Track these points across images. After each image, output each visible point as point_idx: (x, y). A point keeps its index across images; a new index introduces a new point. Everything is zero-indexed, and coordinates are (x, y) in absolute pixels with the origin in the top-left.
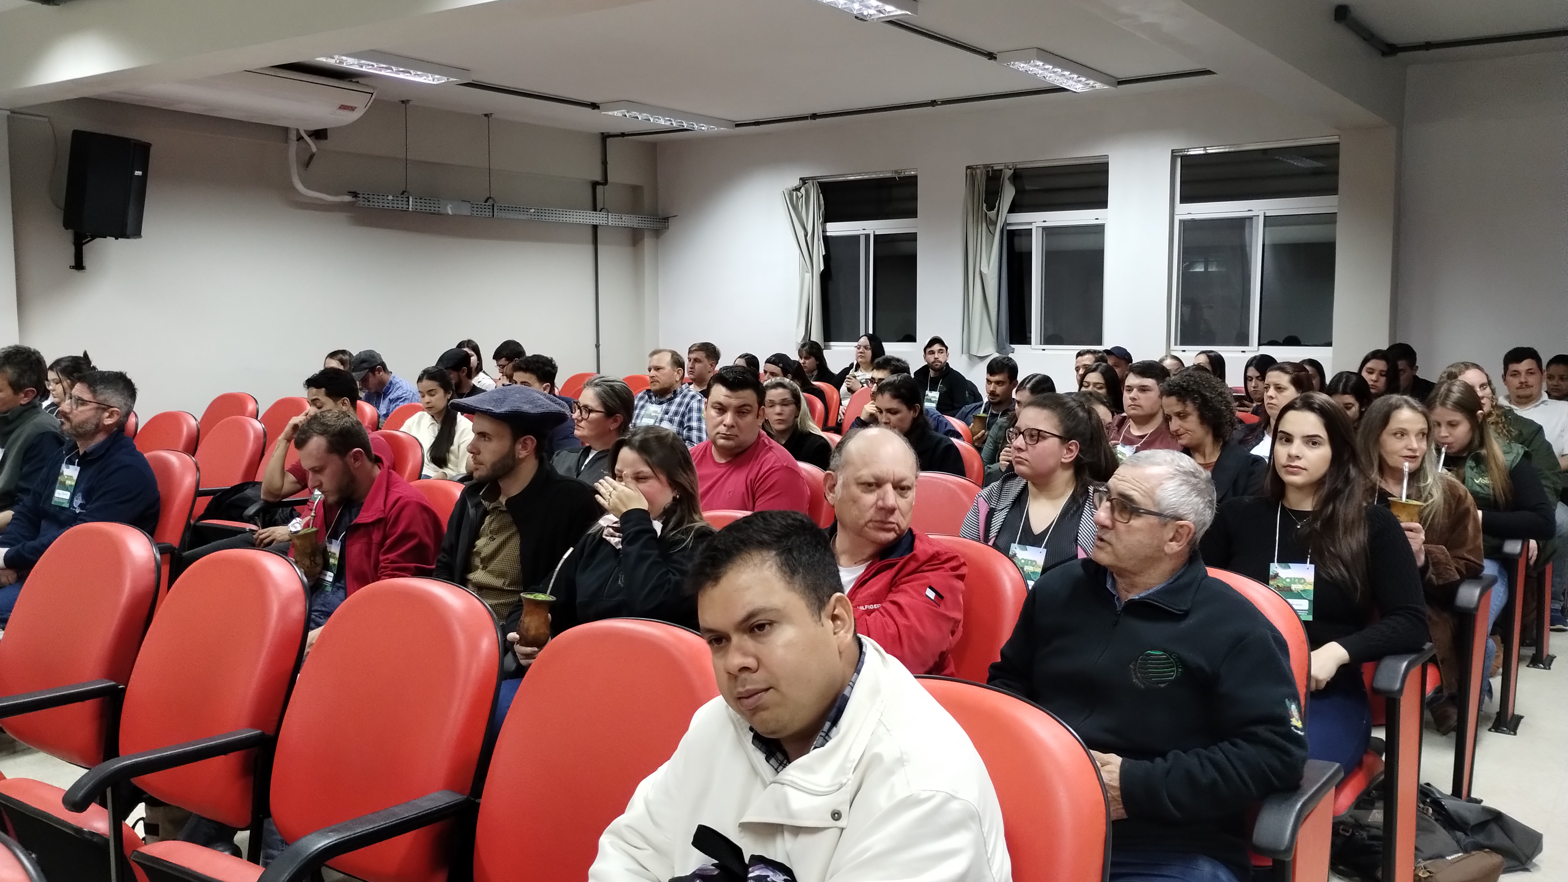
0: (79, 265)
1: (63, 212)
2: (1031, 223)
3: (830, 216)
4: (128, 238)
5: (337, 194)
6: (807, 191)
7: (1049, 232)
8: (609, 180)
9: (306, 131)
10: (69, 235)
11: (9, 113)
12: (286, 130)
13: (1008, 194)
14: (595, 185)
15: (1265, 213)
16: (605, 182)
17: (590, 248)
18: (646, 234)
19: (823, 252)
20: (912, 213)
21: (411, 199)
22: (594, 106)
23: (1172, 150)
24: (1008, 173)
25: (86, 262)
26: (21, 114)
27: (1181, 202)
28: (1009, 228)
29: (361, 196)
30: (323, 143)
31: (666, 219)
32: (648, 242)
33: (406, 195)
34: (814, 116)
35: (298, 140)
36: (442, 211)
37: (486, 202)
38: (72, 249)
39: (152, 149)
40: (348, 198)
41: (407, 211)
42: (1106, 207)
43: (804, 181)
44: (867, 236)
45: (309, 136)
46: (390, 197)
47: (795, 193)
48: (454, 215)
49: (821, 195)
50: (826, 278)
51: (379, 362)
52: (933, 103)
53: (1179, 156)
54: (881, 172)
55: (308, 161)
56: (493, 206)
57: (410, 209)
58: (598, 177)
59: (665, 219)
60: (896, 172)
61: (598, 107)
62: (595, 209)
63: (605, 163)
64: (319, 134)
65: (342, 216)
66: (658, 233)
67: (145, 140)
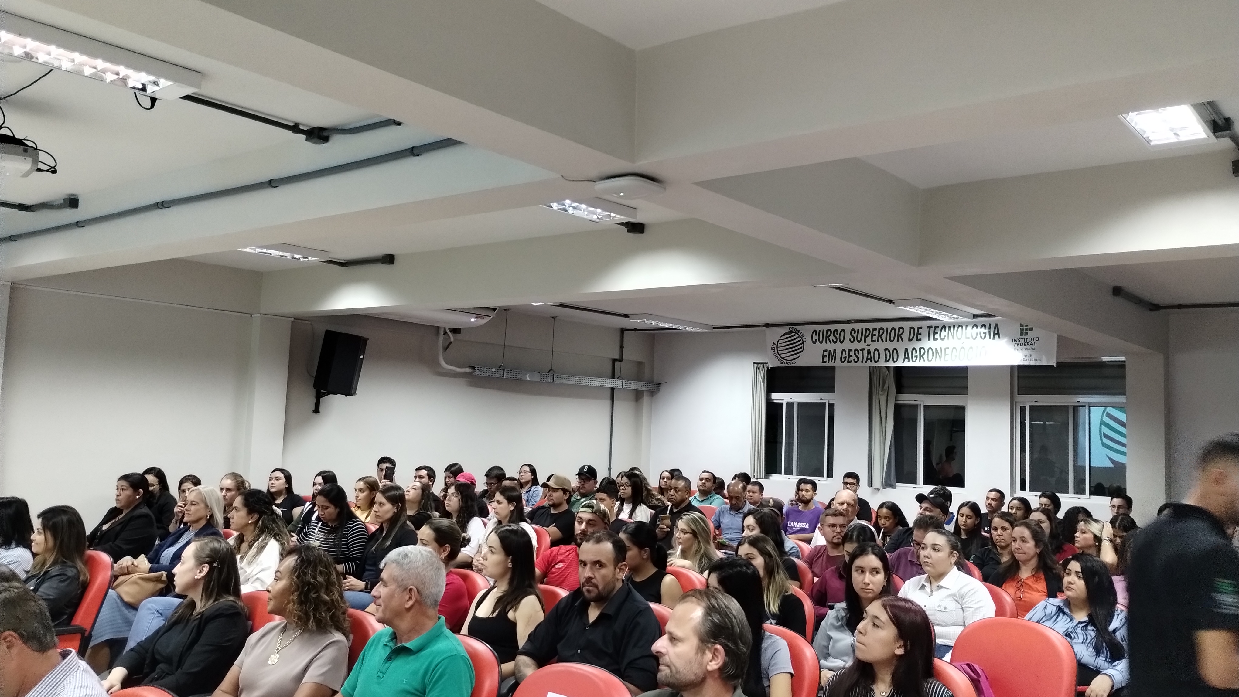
0: (317, 410)
1: (313, 379)
2: (915, 401)
3: (773, 388)
4: (346, 395)
5: (462, 367)
7: (928, 407)
8: (624, 358)
9: (449, 329)
10: (313, 392)
11: (293, 319)
12: (438, 328)
14: (614, 361)
16: (621, 360)
17: (608, 403)
18: (645, 393)
20: (831, 390)
21: (505, 371)
22: (626, 316)
26: (299, 320)
28: (899, 403)
29: (476, 369)
30: (458, 336)
31: (659, 384)
32: (646, 399)
33: (503, 368)
34: (765, 325)
35: (444, 334)
36: (523, 378)
37: (548, 373)
38: (314, 401)
39: (369, 342)
40: (468, 370)
41: (502, 378)
42: (966, 394)
43: (757, 365)
45: (450, 331)
46: (494, 370)
48: (531, 381)
49: (766, 375)
52: (849, 322)
55: (448, 346)
56: (553, 375)
57: (504, 377)
58: (617, 356)
61: (628, 317)
62: (613, 377)
63: (622, 347)
64: (456, 331)
65: (462, 381)
66: (652, 393)
67: (365, 336)
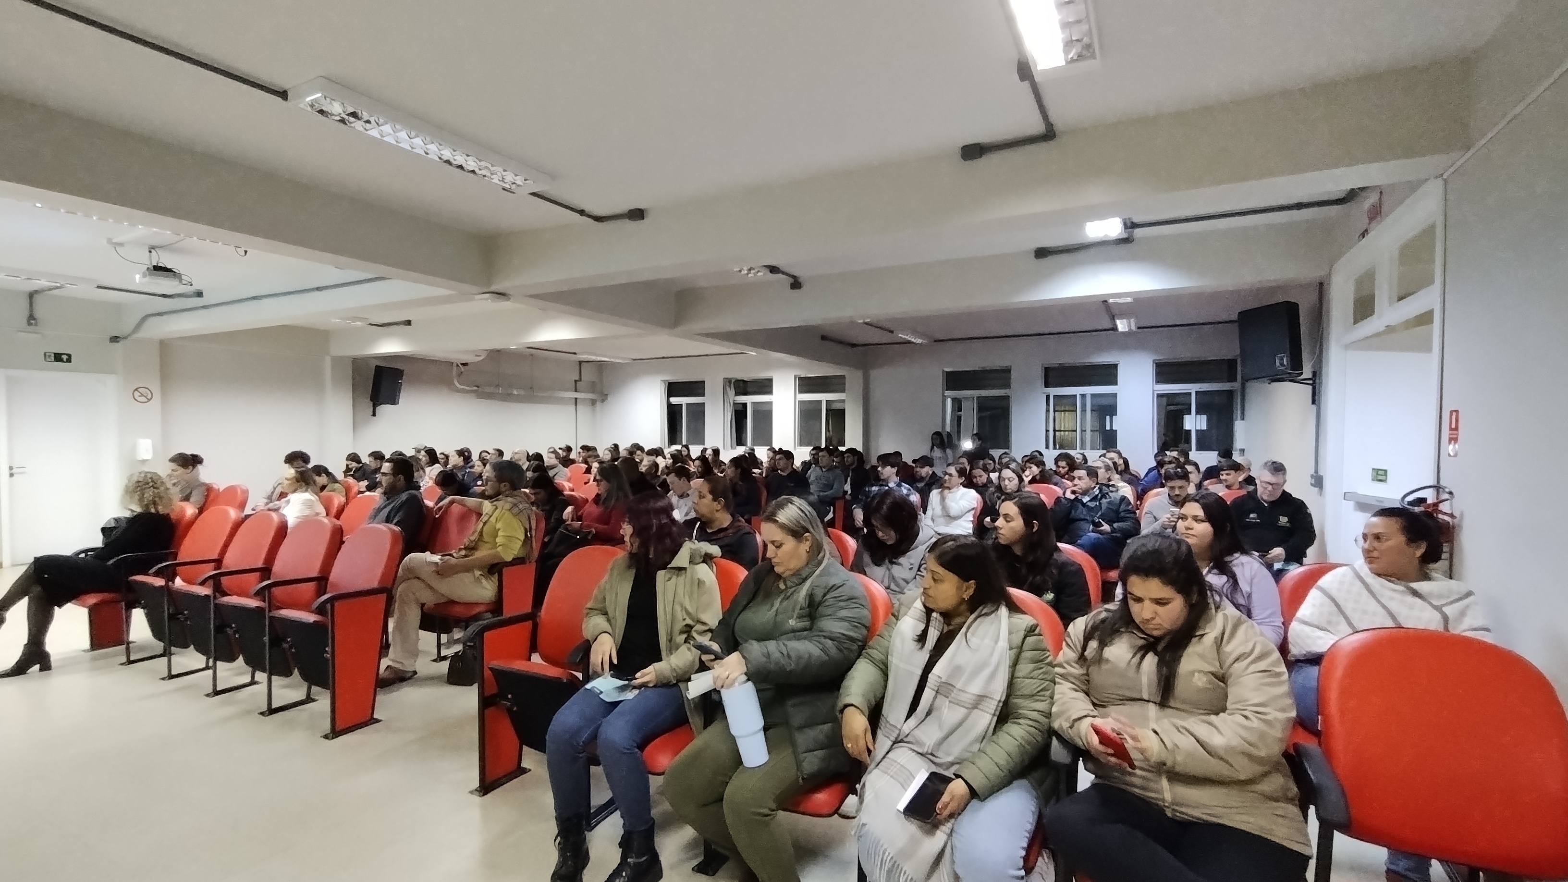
0: (374, 414)
1: (371, 395)
2: (746, 400)
3: (670, 395)
4: (392, 404)
5: (471, 387)
6: (662, 385)
7: (753, 403)
8: (582, 379)
9: (460, 363)
10: (372, 403)
11: (352, 359)
12: (453, 363)
14: (576, 381)
15: (826, 399)
16: (580, 380)
17: (574, 406)
18: (598, 401)
19: (668, 409)
20: (703, 395)
21: (499, 388)
23: (794, 375)
25: (377, 414)
26: (360, 360)
27: (799, 394)
28: (739, 402)
29: (480, 387)
30: (467, 368)
31: (607, 395)
32: (598, 404)
34: (663, 358)
35: (457, 367)
36: (512, 393)
37: (530, 389)
38: (372, 408)
39: (404, 372)
40: (476, 388)
41: (498, 393)
42: (772, 395)
43: (660, 381)
44: (685, 403)
45: (461, 365)
46: (491, 388)
47: (657, 386)
48: (518, 394)
49: (667, 387)
50: (669, 420)
53: (797, 377)
54: (691, 378)
55: (460, 374)
56: (533, 390)
57: (500, 392)
58: (577, 378)
60: (697, 379)
61: (576, 354)
62: (576, 391)
63: (580, 373)
64: (464, 364)
65: (473, 394)
66: (603, 401)
67: (401, 368)
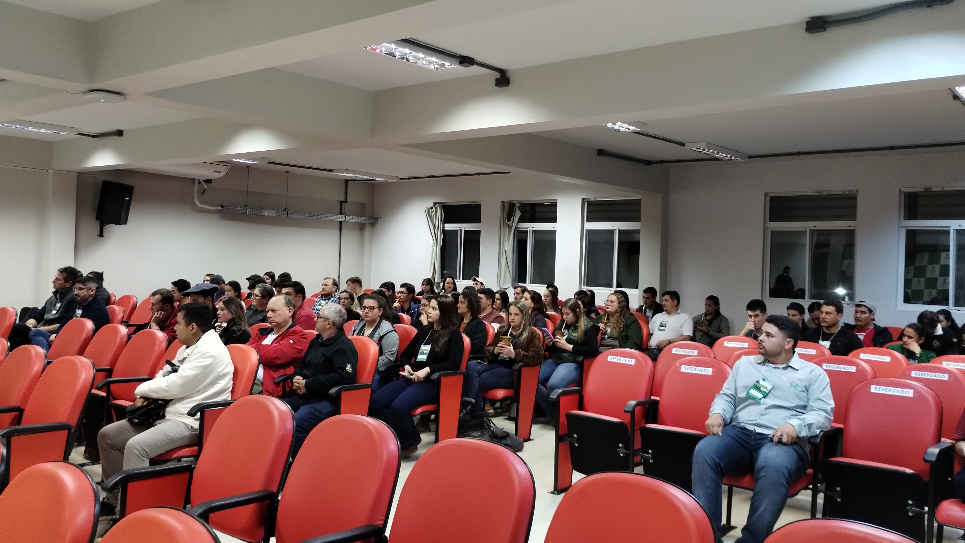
0: (101, 235)
1: (96, 213)
2: (527, 228)
3: (447, 220)
4: (121, 224)
5: (214, 206)
6: (436, 209)
7: (535, 232)
8: (349, 199)
9: (202, 180)
10: (98, 223)
11: (78, 173)
12: (193, 180)
13: (518, 215)
14: (341, 202)
15: (619, 228)
16: (346, 201)
17: (338, 231)
18: (367, 225)
19: (442, 237)
20: (478, 221)
21: (248, 208)
22: (330, 171)
23: (583, 199)
24: (518, 205)
25: (104, 234)
26: (84, 174)
27: (587, 221)
28: (519, 230)
29: (225, 207)
30: (210, 185)
32: (367, 229)
33: (246, 207)
34: (432, 177)
35: (199, 184)
36: (263, 214)
37: (285, 210)
38: (99, 228)
39: (134, 188)
40: (219, 208)
41: (246, 214)
42: (556, 222)
43: (435, 204)
44: (461, 230)
45: (204, 182)
46: (239, 208)
47: (430, 209)
48: (268, 216)
49: (443, 211)
50: (443, 249)
51: (221, 280)
52: (479, 174)
53: (586, 201)
54: (466, 202)
55: (203, 192)
56: (287, 212)
57: (248, 213)
58: (343, 199)
59: (376, 219)
60: (473, 202)
61: (332, 171)
62: (341, 214)
63: (346, 193)
64: (208, 181)
65: (217, 216)
66: (373, 226)
67: (132, 185)
